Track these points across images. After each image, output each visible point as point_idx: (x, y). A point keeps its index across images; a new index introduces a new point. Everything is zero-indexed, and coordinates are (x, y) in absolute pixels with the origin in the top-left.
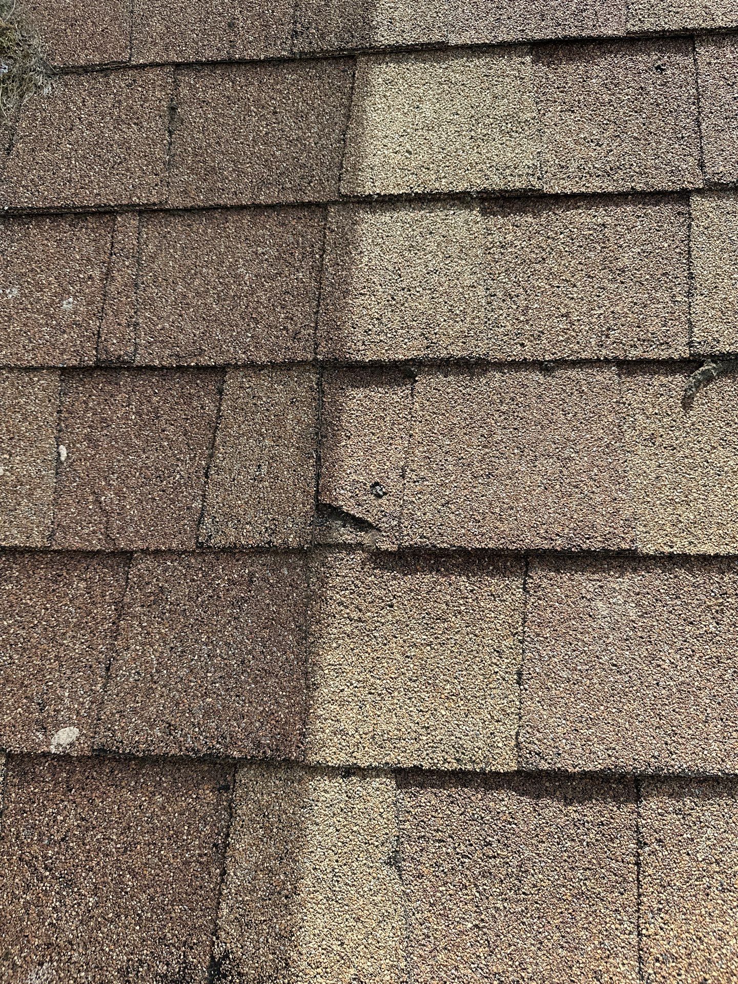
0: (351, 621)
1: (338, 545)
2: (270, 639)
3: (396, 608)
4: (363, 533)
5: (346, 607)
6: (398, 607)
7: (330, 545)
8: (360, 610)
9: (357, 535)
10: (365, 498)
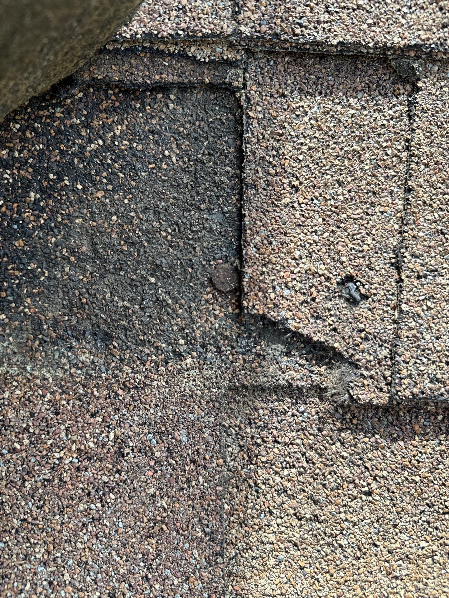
0: (300, 519)
1: (276, 389)
2: (158, 555)
3: (377, 498)
4: (323, 369)
5: (292, 497)
6: (380, 495)
7: (263, 389)
8: (316, 503)
9: (311, 372)
10: (329, 305)
